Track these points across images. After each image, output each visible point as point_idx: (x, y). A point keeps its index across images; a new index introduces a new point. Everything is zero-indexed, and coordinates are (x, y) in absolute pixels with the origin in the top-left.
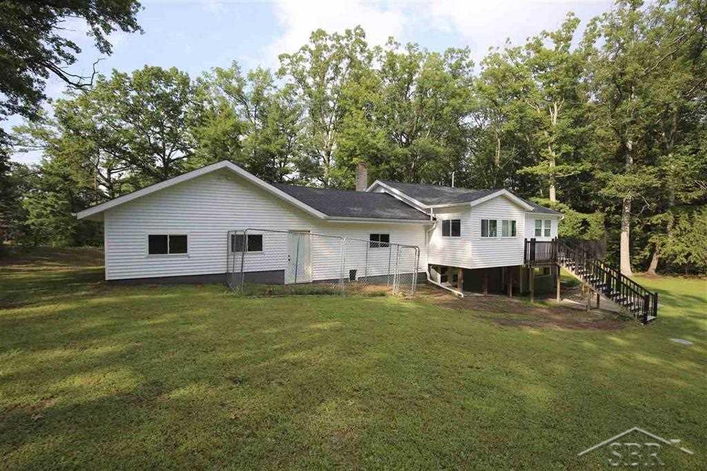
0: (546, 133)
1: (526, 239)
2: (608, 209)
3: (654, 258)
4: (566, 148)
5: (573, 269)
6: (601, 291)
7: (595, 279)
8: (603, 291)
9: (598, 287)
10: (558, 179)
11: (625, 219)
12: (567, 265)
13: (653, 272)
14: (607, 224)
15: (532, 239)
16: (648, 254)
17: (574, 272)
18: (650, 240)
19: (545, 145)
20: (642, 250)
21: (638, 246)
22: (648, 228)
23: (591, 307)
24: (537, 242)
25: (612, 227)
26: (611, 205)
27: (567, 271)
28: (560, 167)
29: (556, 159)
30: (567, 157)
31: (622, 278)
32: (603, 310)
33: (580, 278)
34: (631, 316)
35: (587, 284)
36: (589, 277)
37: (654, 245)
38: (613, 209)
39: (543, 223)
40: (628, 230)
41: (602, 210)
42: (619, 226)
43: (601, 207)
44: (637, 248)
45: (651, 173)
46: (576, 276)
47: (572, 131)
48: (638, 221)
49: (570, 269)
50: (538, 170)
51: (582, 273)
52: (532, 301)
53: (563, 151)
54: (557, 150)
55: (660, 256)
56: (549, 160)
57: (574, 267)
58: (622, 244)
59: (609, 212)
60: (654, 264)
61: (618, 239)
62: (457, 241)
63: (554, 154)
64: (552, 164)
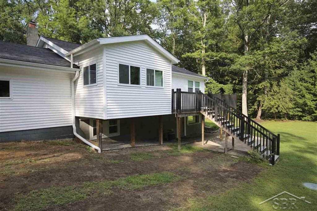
0: (200, 32)
1: (173, 90)
2: (234, 81)
3: (260, 110)
4: (210, 42)
5: (213, 117)
6: (235, 135)
7: (230, 124)
8: (238, 135)
9: (233, 131)
10: (207, 62)
11: (244, 86)
12: (209, 114)
13: (259, 118)
14: (234, 91)
15: (177, 89)
16: (256, 107)
17: (214, 119)
18: (258, 99)
19: (198, 40)
20: (253, 105)
21: (251, 103)
22: (256, 92)
23: (228, 148)
24: (183, 92)
25: (237, 91)
26: (236, 80)
27: (209, 119)
28: (207, 54)
29: (205, 49)
30: (211, 48)
31: (251, 122)
32: (237, 151)
33: (218, 124)
34: (261, 157)
35: (224, 129)
36: (226, 123)
37: (259, 102)
38: (237, 81)
39: (194, 83)
40: (246, 92)
41: (231, 83)
42: (241, 91)
43: (231, 81)
44: (250, 104)
45: (259, 55)
46: (216, 123)
47: (215, 31)
48: (251, 87)
49: (211, 116)
50: (195, 55)
51: (221, 120)
52: (179, 147)
53: (209, 44)
54: (206, 43)
55: (263, 108)
56: (201, 49)
57: (214, 115)
58: (243, 101)
59: (235, 84)
60: (260, 113)
61: (240, 99)
62: (94, 88)
63: (204, 46)
64: (203, 51)
